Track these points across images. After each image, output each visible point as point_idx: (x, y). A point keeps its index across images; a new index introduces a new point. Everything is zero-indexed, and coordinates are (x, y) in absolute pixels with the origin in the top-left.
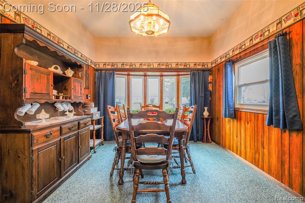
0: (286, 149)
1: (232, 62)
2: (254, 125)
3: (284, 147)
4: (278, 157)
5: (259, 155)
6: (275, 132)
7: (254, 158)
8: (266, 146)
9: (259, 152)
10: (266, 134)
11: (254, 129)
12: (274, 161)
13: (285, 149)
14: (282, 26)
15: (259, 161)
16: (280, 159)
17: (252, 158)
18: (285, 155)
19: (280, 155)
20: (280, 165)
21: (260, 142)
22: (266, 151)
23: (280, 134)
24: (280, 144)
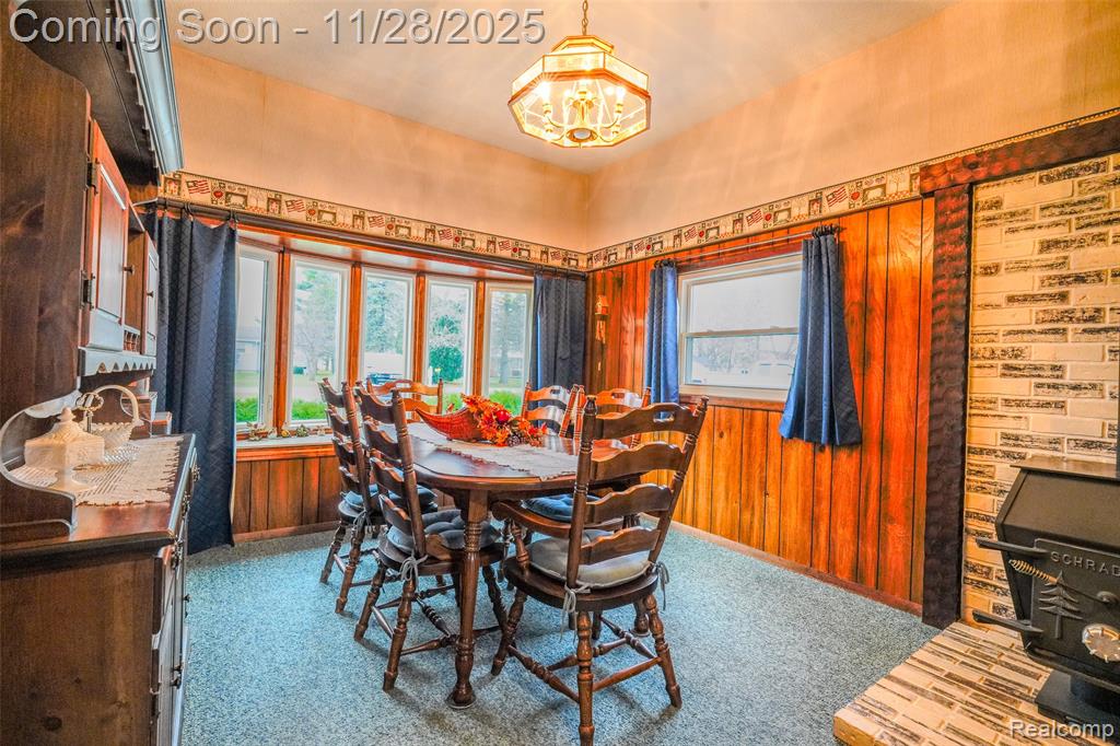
0: (824, 490)
1: (678, 264)
2: (738, 438)
3: (820, 482)
4: (804, 510)
5: (753, 514)
6: (799, 451)
7: (737, 522)
8: (771, 489)
9: (753, 507)
10: (775, 461)
11: (739, 448)
12: (794, 521)
13: (822, 489)
14: (823, 210)
15: (751, 528)
16: (809, 514)
17: (733, 525)
18: (819, 502)
19: (809, 504)
20: (806, 528)
21: (757, 480)
22: (772, 501)
23: (810, 457)
24: (809, 482)
